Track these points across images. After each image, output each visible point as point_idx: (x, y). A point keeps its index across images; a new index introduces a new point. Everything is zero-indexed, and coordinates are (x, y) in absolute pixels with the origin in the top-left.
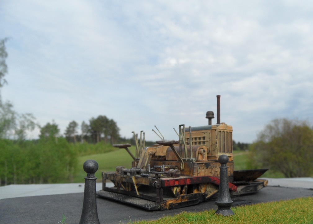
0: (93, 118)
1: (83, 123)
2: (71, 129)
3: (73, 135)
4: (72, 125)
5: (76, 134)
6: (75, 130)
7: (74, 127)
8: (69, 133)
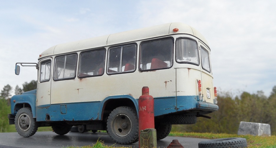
0: (26, 83)
1: (17, 86)
2: (6, 92)
3: (7, 98)
4: (7, 89)
5: (10, 97)
6: (9, 93)
7: (8, 91)
8: (3, 96)
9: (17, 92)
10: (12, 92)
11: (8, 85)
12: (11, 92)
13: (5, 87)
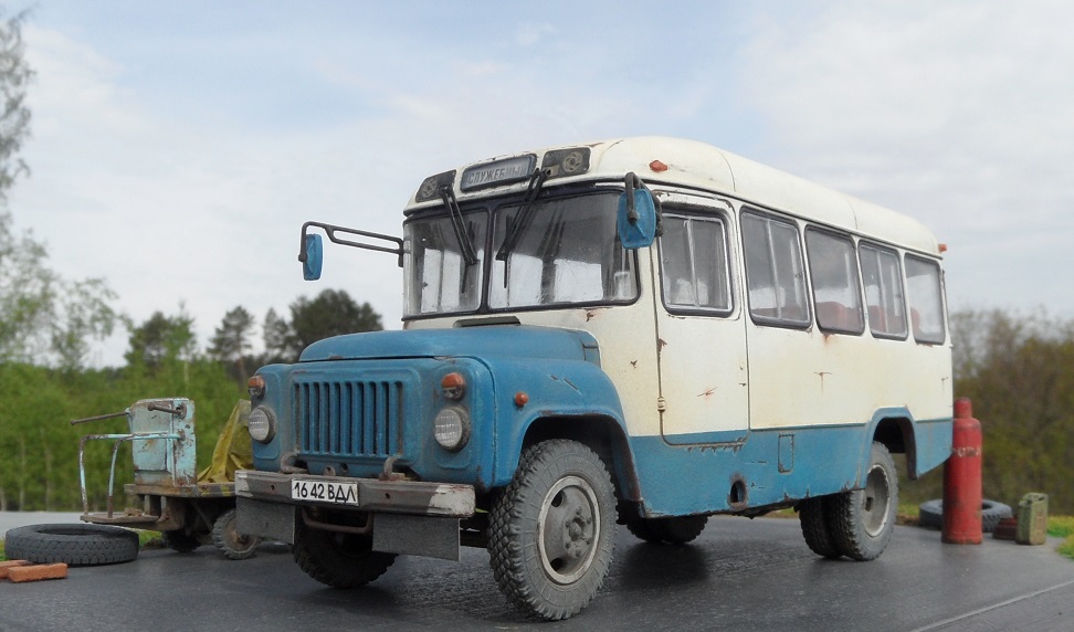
0: (302, 299)
1: (271, 314)
2: (232, 334)
3: (235, 356)
4: (234, 322)
5: (246, 352)
6: (243, 339)
7: (239, 329)
8: (224, 348)
9: (270, 333)
10: (255, 334)
11: (239, 309)
12: (250, 334)
13: (230, 315)
